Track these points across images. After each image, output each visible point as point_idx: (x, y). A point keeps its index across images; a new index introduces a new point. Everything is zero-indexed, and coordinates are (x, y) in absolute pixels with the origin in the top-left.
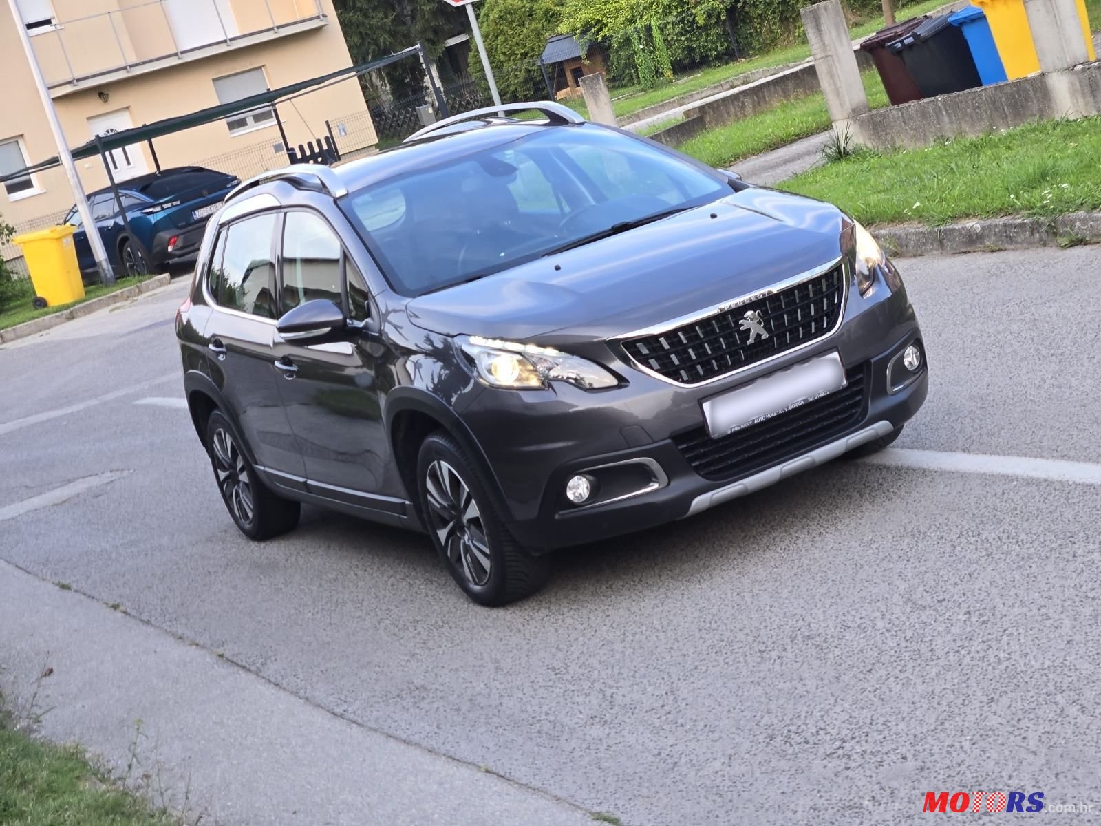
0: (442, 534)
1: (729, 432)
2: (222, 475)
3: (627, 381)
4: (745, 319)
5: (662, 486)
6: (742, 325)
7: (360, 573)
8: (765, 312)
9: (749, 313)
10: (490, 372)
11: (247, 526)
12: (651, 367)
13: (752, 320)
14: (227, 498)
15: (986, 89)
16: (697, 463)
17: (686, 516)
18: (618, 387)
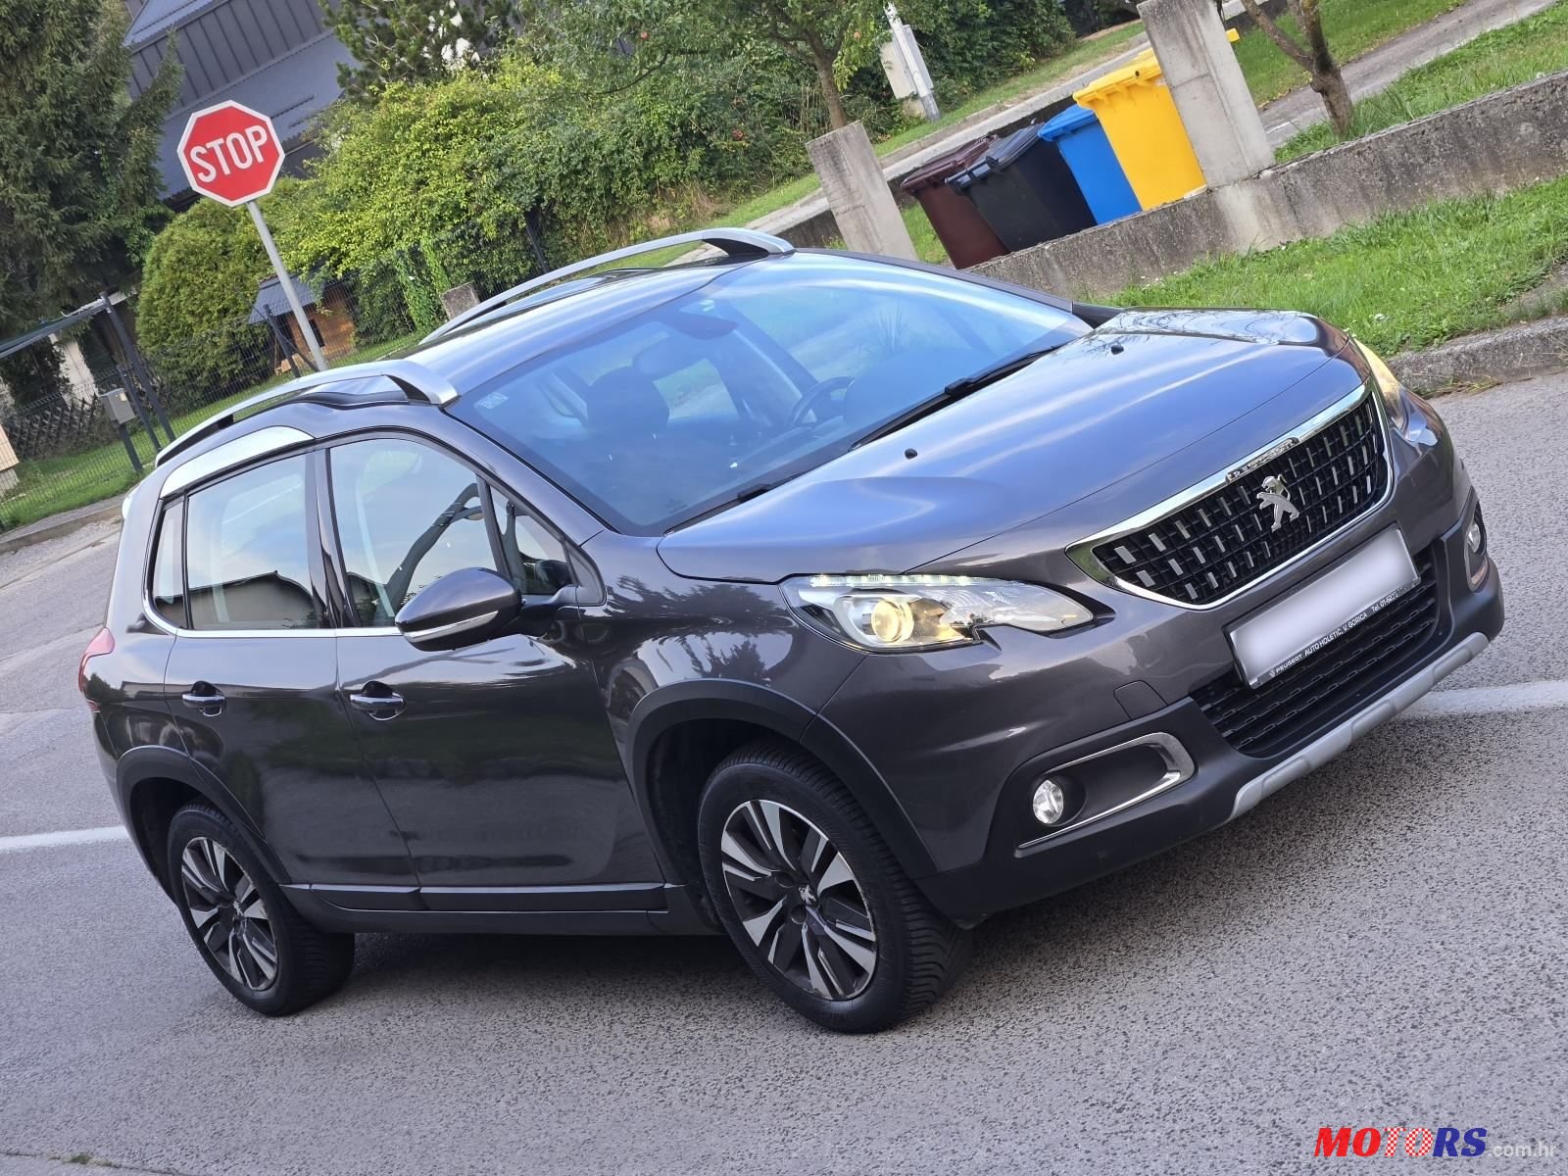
0: (756, 927)
1: (1273, 675)
2: (200, 917)
3: (1111, 611)
4: (1264, 490)
5: (1185, 778)
6: (1261, 500)
7: (543, 1028)
8: (1289, 476)
9: (1269, 480)
10: (867, 628)
11: (262, 992)
12: (1141, 584)
13: (1274, 490)
14: (213, 956)
15: (1119, 224)
16: (1229, 732)
17: (1229, 820)
18: (1094, 623)
